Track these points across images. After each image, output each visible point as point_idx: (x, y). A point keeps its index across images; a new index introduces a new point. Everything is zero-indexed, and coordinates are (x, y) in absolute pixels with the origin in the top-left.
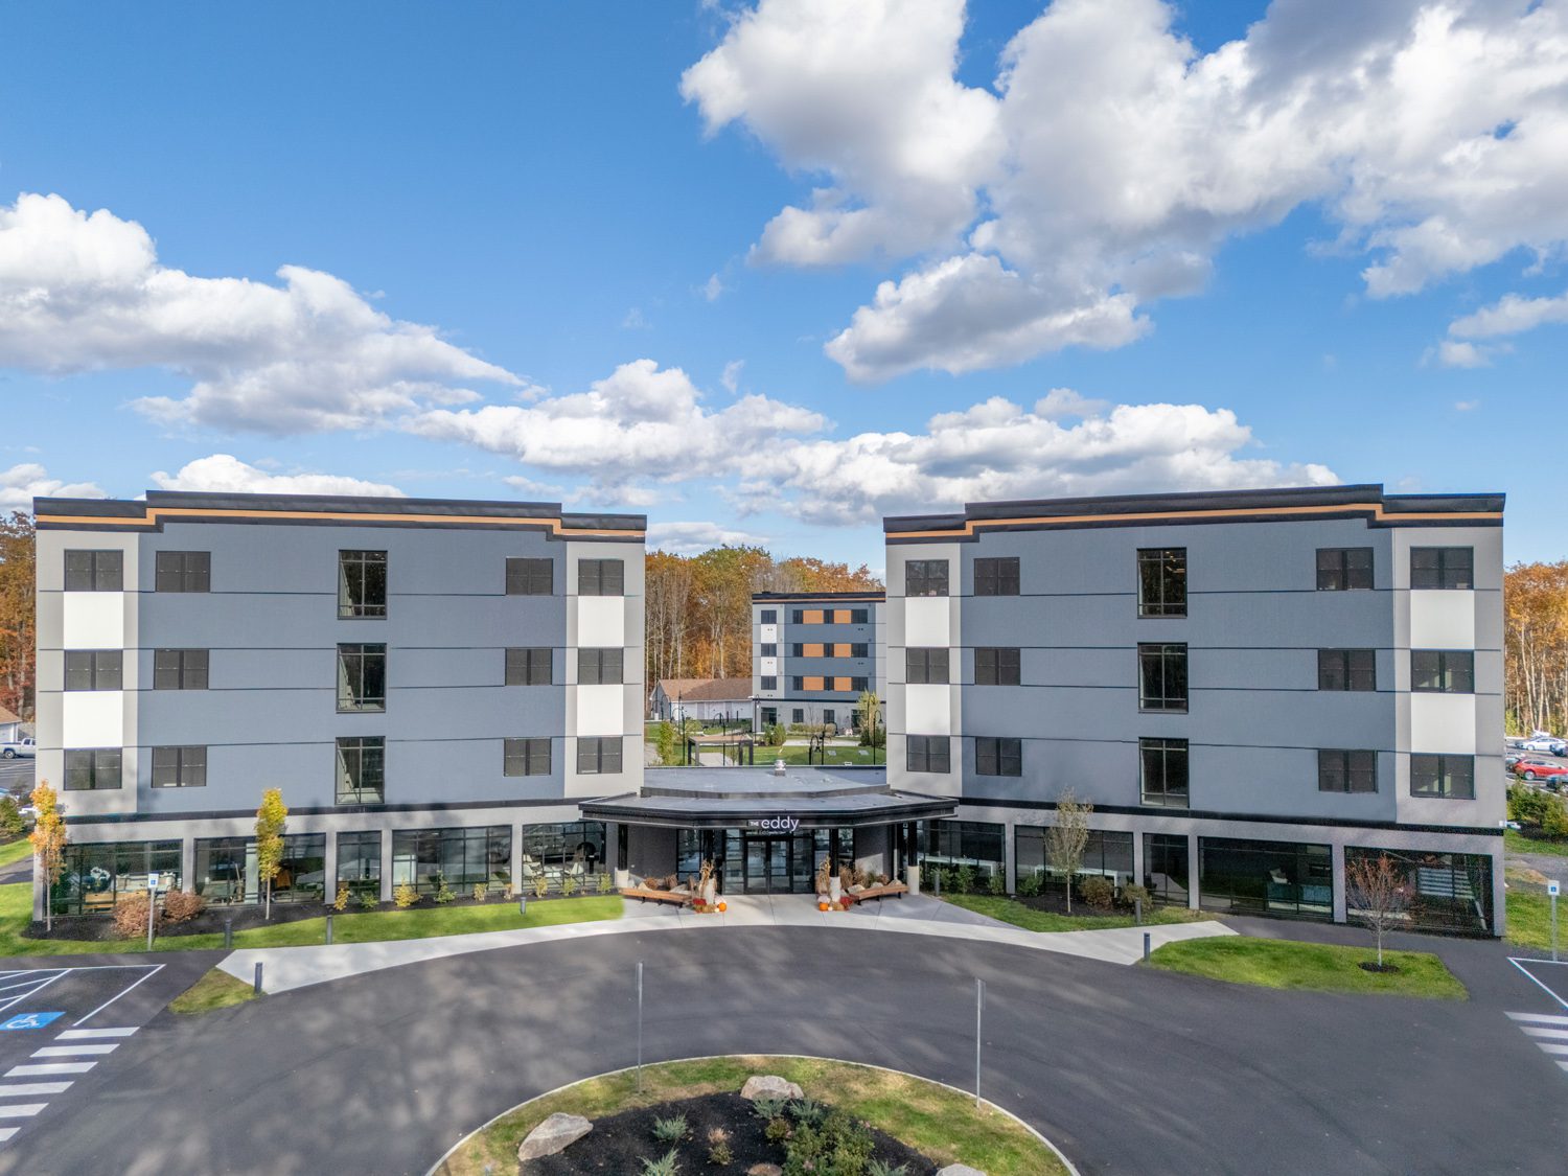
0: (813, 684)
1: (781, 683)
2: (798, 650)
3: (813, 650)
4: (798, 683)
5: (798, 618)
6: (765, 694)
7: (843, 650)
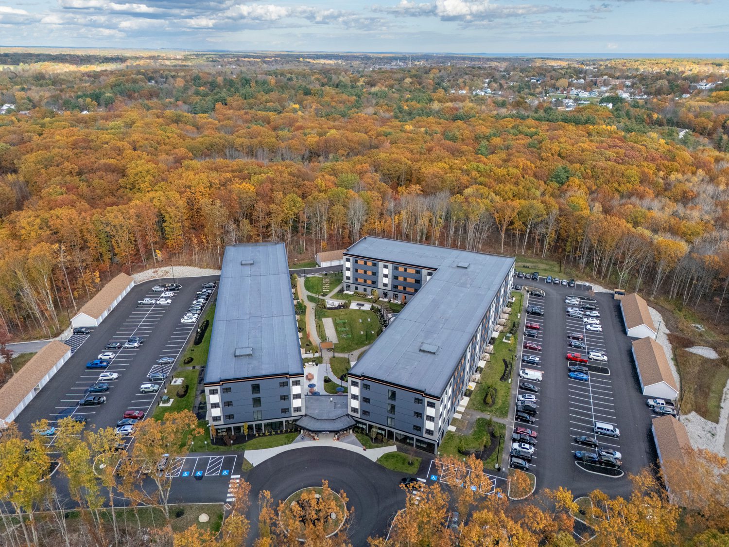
0: (361, 281)
1: (351, 278)
2: (356, 270)
3: (361, 271)
4: (356, 280)
5: (356, 262)
6: (347, 281)
7: (369, 273)
